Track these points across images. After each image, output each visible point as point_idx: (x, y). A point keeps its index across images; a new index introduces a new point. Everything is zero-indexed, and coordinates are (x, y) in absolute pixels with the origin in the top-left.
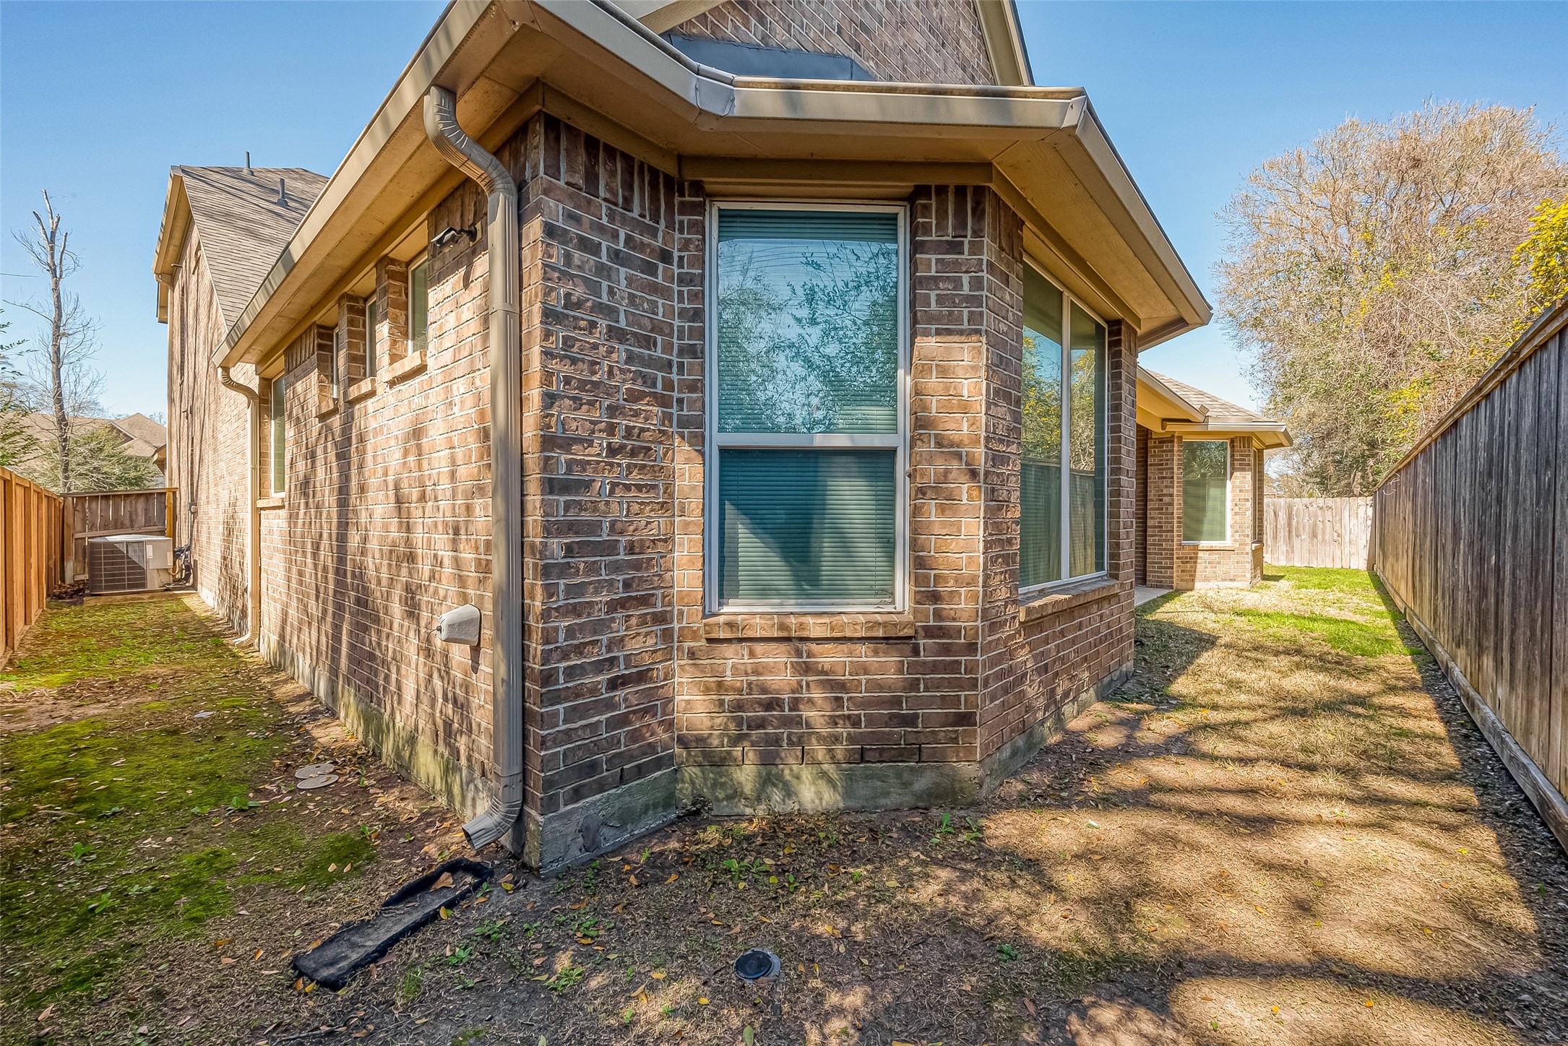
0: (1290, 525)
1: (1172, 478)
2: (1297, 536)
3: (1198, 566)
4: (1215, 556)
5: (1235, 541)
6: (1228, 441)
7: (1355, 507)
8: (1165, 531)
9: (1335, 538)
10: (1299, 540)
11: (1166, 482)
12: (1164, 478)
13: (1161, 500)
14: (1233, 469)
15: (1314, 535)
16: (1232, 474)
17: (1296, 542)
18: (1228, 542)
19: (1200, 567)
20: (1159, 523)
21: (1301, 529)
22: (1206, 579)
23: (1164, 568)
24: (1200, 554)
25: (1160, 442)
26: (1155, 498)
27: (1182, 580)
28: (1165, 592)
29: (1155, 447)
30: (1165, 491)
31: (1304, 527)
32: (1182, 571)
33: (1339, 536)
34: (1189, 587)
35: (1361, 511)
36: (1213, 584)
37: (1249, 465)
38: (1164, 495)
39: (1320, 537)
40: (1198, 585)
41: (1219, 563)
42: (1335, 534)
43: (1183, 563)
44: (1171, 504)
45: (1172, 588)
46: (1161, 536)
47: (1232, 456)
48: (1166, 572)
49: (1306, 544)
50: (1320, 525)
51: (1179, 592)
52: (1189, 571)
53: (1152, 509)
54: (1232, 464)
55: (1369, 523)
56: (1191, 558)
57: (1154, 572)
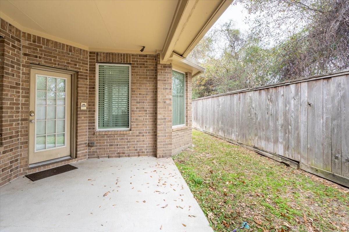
8: (167, 122)
11: (168, 92)
12: (166, 89)
13: (165, 102)
19: (178, 140)
23: (167, 144)
24: (178, 133)
25: (164, 67)
26: (161, 102)
29: (161, 69)
30: (167, 97)
36: (182, 148)
38: (166, 99)
46: (165, 124)
47: (187, 81)
48: (168, 147)
53: (160, 108)
54: (187, 86)
56: (175, 136)
57: (162, 148)
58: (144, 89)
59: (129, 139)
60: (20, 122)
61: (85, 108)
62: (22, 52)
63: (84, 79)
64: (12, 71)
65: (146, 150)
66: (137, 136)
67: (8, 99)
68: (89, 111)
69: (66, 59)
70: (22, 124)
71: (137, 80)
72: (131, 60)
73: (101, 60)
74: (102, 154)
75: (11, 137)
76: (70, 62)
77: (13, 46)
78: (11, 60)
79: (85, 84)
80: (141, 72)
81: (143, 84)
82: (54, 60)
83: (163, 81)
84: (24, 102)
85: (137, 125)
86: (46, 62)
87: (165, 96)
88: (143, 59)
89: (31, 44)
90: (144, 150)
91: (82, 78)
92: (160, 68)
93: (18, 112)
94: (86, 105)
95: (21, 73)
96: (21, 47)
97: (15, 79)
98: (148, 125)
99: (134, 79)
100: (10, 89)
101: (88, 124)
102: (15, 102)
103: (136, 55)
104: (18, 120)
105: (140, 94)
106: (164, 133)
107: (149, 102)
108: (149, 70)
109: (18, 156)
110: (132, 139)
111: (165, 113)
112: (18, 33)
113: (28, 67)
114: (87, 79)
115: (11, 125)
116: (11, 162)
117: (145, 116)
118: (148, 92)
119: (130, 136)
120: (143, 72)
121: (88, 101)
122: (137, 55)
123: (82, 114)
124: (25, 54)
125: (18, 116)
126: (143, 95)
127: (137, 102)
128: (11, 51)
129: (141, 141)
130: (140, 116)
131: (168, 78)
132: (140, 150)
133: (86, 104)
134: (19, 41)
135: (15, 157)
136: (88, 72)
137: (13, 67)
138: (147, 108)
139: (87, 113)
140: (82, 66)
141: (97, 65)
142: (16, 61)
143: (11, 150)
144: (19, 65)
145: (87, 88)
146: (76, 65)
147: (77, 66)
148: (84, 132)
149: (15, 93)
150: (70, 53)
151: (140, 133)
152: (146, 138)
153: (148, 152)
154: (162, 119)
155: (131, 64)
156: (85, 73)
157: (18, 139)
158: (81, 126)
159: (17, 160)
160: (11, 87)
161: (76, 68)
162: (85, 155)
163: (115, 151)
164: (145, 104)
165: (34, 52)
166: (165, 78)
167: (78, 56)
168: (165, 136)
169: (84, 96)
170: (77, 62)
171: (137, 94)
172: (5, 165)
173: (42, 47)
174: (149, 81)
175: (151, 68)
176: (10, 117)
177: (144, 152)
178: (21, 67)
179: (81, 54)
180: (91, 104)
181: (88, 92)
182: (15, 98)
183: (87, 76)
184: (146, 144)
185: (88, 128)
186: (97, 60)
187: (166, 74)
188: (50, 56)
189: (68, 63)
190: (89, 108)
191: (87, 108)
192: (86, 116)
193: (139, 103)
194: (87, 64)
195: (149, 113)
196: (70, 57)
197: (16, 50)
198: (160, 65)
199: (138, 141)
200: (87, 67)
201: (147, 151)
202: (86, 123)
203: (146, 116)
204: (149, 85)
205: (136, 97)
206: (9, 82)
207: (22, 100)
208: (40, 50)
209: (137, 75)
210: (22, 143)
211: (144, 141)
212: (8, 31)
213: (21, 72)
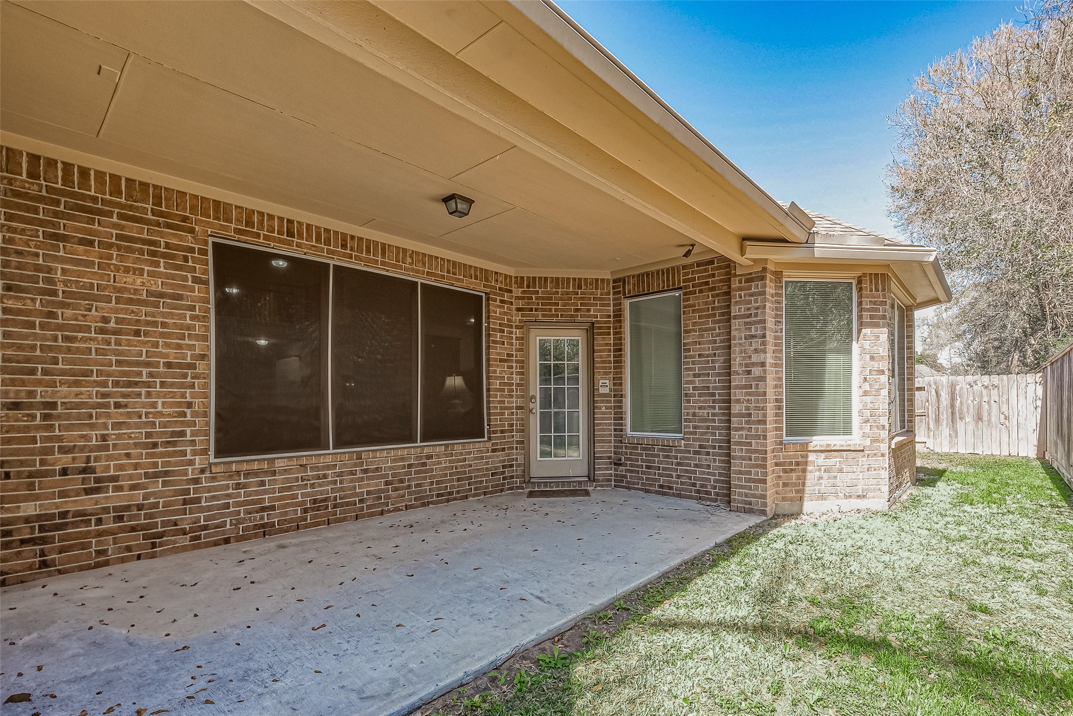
0: (953, 406)
1: (764, 336)
2: (961, 419)
3: (809, 476)
4: (834, 461)
5: (865, 435)
6: (854, 282)
7: (1023, 385)
8: (754, 423)
9: (1002, 420)
10: (963, 424)
11: (756, 343)
12: (753, 337)
13: (749, 372)
14: (861, 325)
15: (979, 418)
16: (859, 331)
17: (960, 425)
18: (855, 439)
19: (811, 477)
20: (747, 408)
21: (965, 410)
22: (822, 497)
23: (754, 481)
24: (812, 457)
25: (747, 281)
26: (740, 371)
27: (784, 499)
28: (754, 520)
29: (740, 289)
30: (755, 358)
31: (968, 408)
32: (785, 485)
33: (1006, 418)
34: (795, 509)
35: (1031, 387)
36: (831, 504)
37: (884, 317)
38: (754, 364)
39: (985, 418)
40: (808, 506)
41: (841, 471)
42: (1002, 417)
43: (785, 471)
44: (763, 379)
45: (764, 513)
46: (750, 429)
47: (860, 304)
48: (757, 488)
49: (971, 428)
50: (985, 406)
51: (777, 518)
52: (796, 485)
53: (737, 387)
54: (860, 317)
55: (1039, 403)
56: (798, 464)
57: (741, 487)
58: (710, 342)
59: (680, 459)
60: (514, 411)
61: (606, 390)
62: (514, 307)
63: (604, 334)
64: (501, 337)
65: (715, 488)
66: (696, 453)
67: (497, 378)
68: (615, 396)
69: (573, 304)
70: (517, 414)
71: (694, 324)
72: (682, 278)
73: (629, 292)
74: (634, 483)
75: (502, 432)
76: (579, 307)
77: (502, 301)
78: (498, 322)
79: (606, 345)
80: (701, 304)
81: (706, 330)
82: (556, 310)
83: (744, 318)
84: (518, 382)
85: (695, 427)
86: (543, 315)
87: (750, 357)
88: (706, 270)
89: (524, 292)
90: (709, 487)
91: (601, 334)
92: (738, 285)
93: (512, 396)
94: (608, 384)
95: (514, 338)
96: (513, 301)
97: (505, 349)
98: (718, 428)
99: (687, 322)
100: (498, 363)
101: (612, 421)
102: (506, 381)
103: (690, 265)
104: (512, 408)
105: (700, 356)
106: (748, 451)
107: (719, 375)
108: (718, 295)
109: (513, 460)
110: (686, 458)
111: (748, 399)
112: (508, 280)
113: (522, 327)
114: (609, 334)
115: (503, 414)
116: (504, 467)
117: (710, 407)
118: (717, 349)
119: (681, 451)
120: (706, 303)
121: (612, 376)
122: (693, 264)
123: (602, 402)
124: (518, 310)
125: (512, 402)
126: (708, 356)
127: (695, 376)
128: (498, 310)
129: (704, 466)
130: (700, 408)
131: (757, 308)
132: (702, 486)
133: (607, 381)
134: (511, 291)
135: (509, 460)
136: (611, 319)
137: (503, 331)
138: (715, 388)
139: (611, 400)
140: (599, 311)
141: (627, 304)
142: (506, 322)
143: (503, 450)
144: (511, 327)
145: (610, 351)
146: (589, 310)
147: (592, 313)
148: (605, 436)
149: (506, 369)
150: (579, 291)
151: (701, 447)
152: (715, 460)
153: (717, 494)
154: (741, 415)
155: (681, 288)
156: (606, 322)
157: (513, 436)
158: (600, 424)
159: (512, 466)
160: (501, 361)
161: (589, 316)
162: (610, 480)
163: (655, 480)
164: (710, 378)
165: (528, 304)
166: (749, 309)
167: (592, 294)
168: (750, 459)
169: (605, 368)
170: (591, 305)
171: (694, 357)
172: (496, 468)
173: (537, 292)
174: (719, 322)
175: (724, 288)
176: (500, 402)
177: (711, 492)
178: (514, 330)
179: (597, 289)
180: (618, 382)
181: (612, 359)
182: (506, 376)
183: (609, 328)
184: (714, 474)
185: (612, 427)
186: (624, 294)
187: (753, 299)
188: (549, 304)
189: (577, 310)
190: (615, 390)
191: (610, 390)
192: (609, 406)
193: (699, 375)
194: (609, 305)
195: (719, 401)
196: (579, 298)
197: (506, 306)
198: (737, 279)
199: (696, 466)
200: (609, 311)
201: (717, 490)
202: (610, 419)
203: (714, 408)
204: (720, 333)
205: (693, 363)
206: (498, 354)
207: (516, 379)
208: (537, 298)
209: (694, 311)
210: (518, 442)
211: (709, 466)
212: (493, 282)
213: (514, 336)
